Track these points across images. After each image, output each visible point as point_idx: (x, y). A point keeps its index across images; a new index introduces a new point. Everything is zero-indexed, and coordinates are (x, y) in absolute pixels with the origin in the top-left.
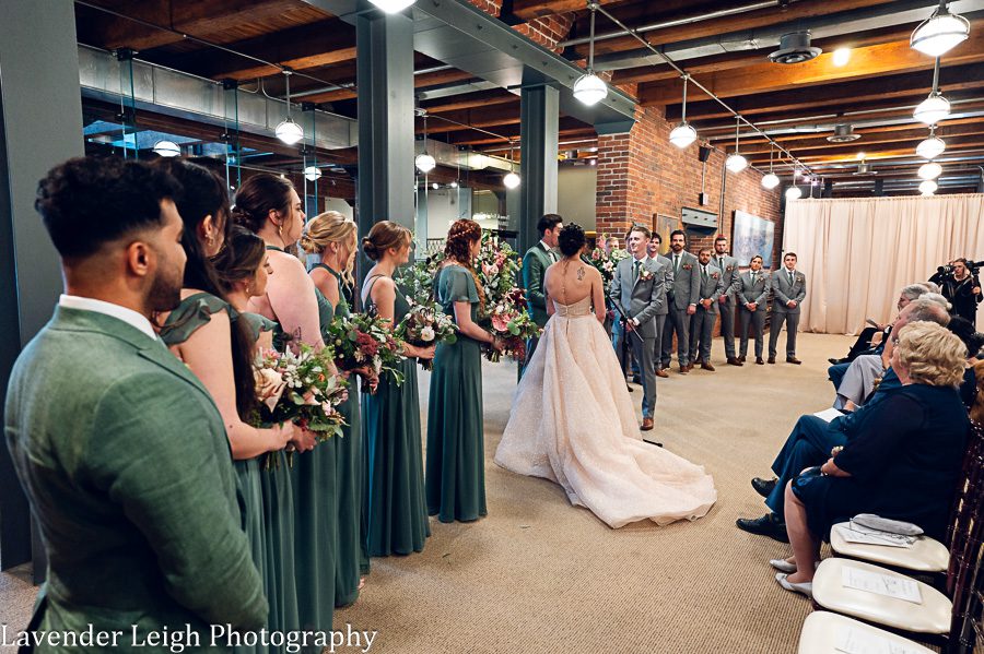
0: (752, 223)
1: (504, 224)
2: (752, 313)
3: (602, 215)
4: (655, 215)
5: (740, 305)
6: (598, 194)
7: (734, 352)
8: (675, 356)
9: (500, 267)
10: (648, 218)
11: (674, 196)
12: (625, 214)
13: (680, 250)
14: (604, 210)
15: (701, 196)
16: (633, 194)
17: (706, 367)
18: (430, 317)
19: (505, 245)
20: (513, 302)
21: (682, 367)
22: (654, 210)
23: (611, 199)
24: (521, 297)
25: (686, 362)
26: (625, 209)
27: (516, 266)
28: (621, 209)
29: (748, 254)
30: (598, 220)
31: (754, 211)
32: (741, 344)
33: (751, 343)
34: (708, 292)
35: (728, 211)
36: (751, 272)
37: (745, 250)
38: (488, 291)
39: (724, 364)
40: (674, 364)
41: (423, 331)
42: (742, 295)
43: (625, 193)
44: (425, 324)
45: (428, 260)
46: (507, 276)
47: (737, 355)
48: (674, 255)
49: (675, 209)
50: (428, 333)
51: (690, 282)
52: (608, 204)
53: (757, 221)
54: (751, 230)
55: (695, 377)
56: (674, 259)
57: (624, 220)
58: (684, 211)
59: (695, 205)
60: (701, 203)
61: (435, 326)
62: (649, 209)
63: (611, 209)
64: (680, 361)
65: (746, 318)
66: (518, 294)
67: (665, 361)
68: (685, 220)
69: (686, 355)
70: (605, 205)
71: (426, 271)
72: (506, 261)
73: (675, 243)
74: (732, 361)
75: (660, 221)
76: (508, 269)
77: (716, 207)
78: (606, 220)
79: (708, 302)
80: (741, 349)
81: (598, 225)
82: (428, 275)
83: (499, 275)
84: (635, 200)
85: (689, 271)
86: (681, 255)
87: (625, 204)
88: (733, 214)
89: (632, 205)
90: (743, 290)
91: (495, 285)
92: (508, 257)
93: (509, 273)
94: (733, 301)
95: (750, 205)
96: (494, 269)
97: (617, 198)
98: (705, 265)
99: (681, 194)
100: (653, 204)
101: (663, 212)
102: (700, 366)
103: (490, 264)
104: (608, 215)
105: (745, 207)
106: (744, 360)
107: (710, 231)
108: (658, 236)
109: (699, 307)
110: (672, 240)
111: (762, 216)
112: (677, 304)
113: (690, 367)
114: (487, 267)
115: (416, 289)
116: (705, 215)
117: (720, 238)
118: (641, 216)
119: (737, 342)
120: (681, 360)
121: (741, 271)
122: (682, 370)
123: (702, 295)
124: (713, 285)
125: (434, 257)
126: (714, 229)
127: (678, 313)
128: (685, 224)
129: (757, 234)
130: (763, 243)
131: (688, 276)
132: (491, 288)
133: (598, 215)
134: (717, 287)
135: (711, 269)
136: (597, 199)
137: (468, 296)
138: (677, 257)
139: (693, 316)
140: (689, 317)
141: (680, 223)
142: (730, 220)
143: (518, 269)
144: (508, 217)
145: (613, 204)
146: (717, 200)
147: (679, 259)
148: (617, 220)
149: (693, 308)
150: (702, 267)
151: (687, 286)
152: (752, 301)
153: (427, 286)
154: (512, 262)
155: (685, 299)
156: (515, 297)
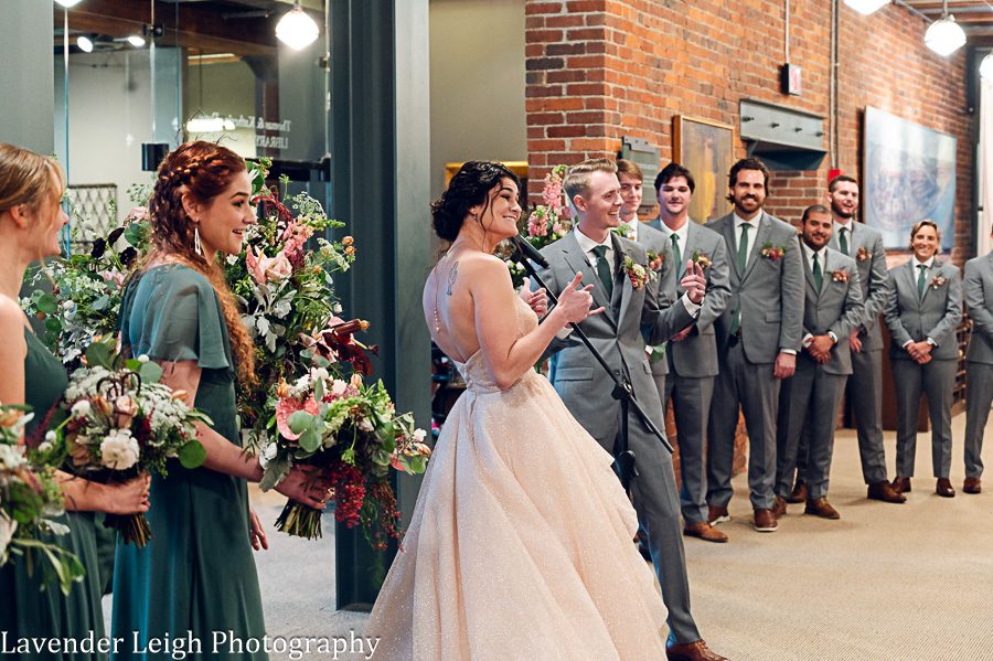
0: (905, 138)
1: (275, 142)
2: (924, 369)
3: (543, 119)
4: (675, 120)
5: (894, 349)
6: (529, 65)
7: (882, 469)
8: (740, 482)
9: (297, 261)
10: (660, 127)
11: (719, 70)
12: (600, 118)
13: (753, 211)
14: (548, 105)
15: (784, 72)
16: (620, 66)
17: (816, 509)
18: (123, 403)
19: (305, 201)
20: (334, 354)
21: (758, 512)
22: (672, 105)
23: (564, 77)
24: (353, 341)
25: (769, 500)
26: (600, 104)
27: (340, 259)
28: (591, 104)
29: (902, 217)
30: (531, 133)
31: (909, 111)
32: (899, 447)
33: (924, 441)
34: (823, 316)
35: (849, 109)
36: (916, 262)
37: (893, 207)
38: (264, 326)
39: (860, 502)
40: (740, 506)
41: (106, 443)
42: (897, 323)
43: (600, 62)
44: (113, 421)
45: (99, 247)
46: (314, 286)
47: (891, 476)
48: (738, 221)
49: (723, 106)
50: (121, 447)
51: (780, 291)
52: (557, 91)
53: (917, 133)
54: (904, 157)
55: (794, 539)
56: (738, 232)
57: (598, 132)
58: (746, 110)
59: (770, 93)
60: (784, 88)
61: (140, 427)
62: (660, 103)
63: (566, 103)
64: (753, 496)
65: (910, 380)
66: (344, 336)
67: (717, 501)
68: (748, 131)
69: (769, 480)
70: (549, 92)
71: (93, 276)
72: (313, 244)
73: (741, 191)
74: (879, 491)
75: (688, 134)
76: (318, 267)
77: (820, 99)
78: (552, 133)
79: (823, 343)
80: (900, 460)
81: (533, 146)
82: (97, 286)
83: (294, 283)
84: (625, 81)
85: (776, 263)
86: (755, 221)
87: (600, 90)
88: (861, 116)
89: (619, 93)
90: (900, 309)
91: (283, 309)
92: (317, 234)
93: (321, 276)
94: (877, 339)
95: (897, 95)
96: (280, 266)
97: (580, 76)
98: (816, 248)
99: (737, 66)
100: (668, 90)
101: (694, 110)
102: (802, 507)
103: (269, 254)
104: (558, 118)
105: (886, 99)
106: (908, 489)
107: (807, 158)
108: (684, 173)
109: (805, 356)
110: (733, 182)
111: (926, 123)
112: (749, 350)
113: (778, 512)
114: (263, 263)
115: (67, 326)
116: (794, 120)
117: (835, 176)
118: (641, 122)
119: (889, 443)
120: (756, 494)
121: (891, 262)
122: (759, 521)
123: (810, 326)
124: (837, 301)
125: (114, 237)
126: (818, 155)
127: (751, 378)
128: (748, 142)
129: (917, 166)
130: (931, 190)
131: (773, 276)
132: (273, 319)
133: (530, 120)
134: (845, 306)
135: (833, 259)
136: (529, 79)
137: (197, 351)
138: (745, 227)
139: (786, 383)
140: (779, 382)
141: (737, 142)
142: (854, 131)
143: (346, 266)
144: (284, 126)
145: (571, 90)
146: (821, 82)
147: (752, 234)
148: (582, 132)
149: (787, 361)
150: (810, 252)
151: (772, 303)
152: (921, 338)
153: (96, 316)
154: (328, 248)
155: (767, 337)
156: (338, 341)
